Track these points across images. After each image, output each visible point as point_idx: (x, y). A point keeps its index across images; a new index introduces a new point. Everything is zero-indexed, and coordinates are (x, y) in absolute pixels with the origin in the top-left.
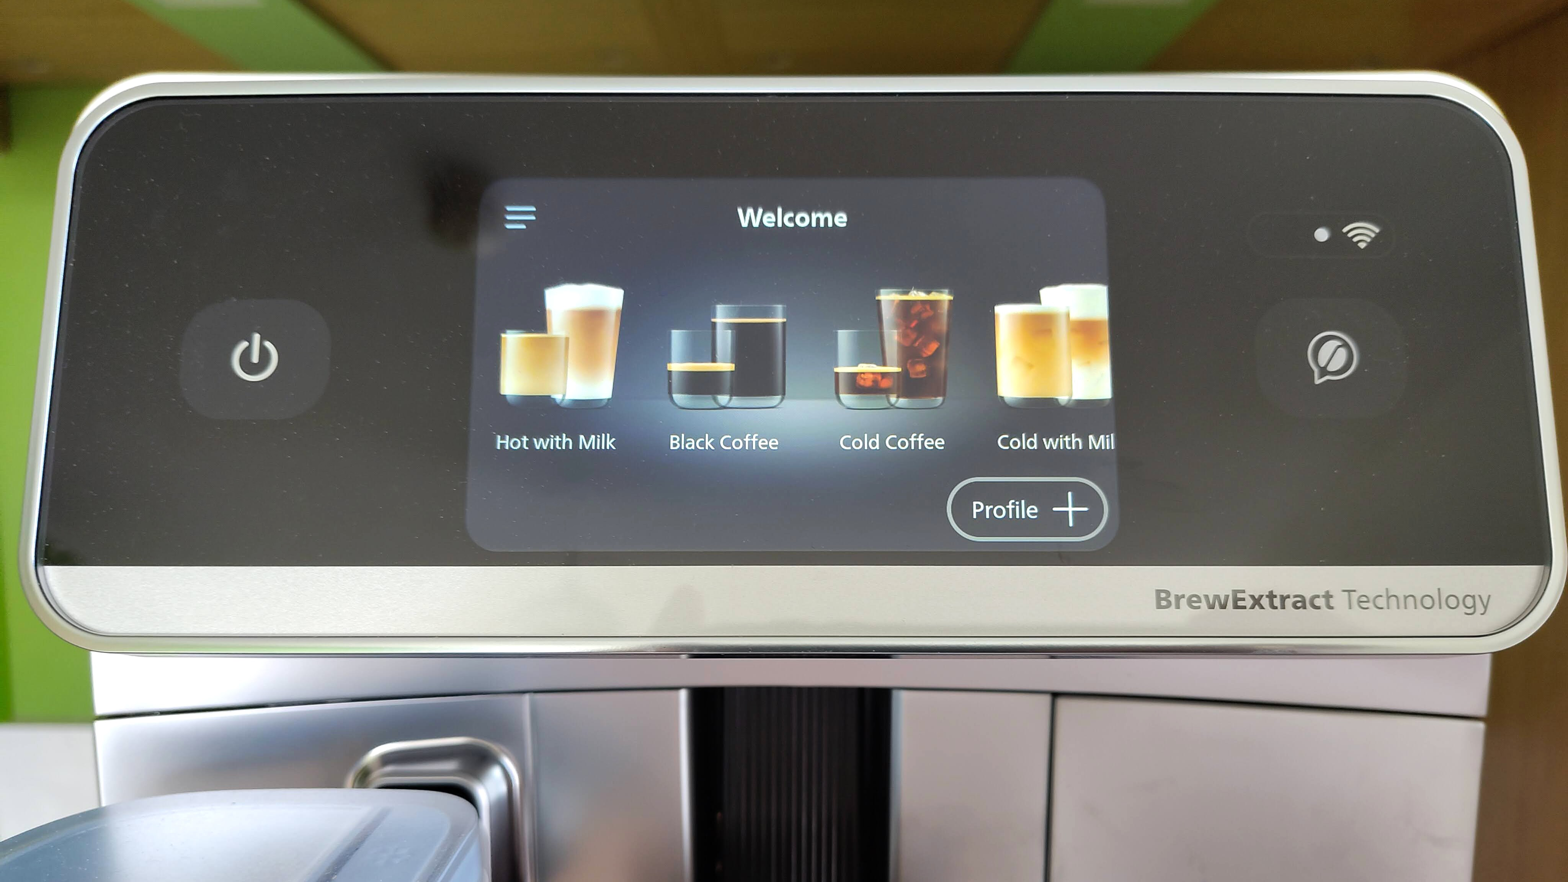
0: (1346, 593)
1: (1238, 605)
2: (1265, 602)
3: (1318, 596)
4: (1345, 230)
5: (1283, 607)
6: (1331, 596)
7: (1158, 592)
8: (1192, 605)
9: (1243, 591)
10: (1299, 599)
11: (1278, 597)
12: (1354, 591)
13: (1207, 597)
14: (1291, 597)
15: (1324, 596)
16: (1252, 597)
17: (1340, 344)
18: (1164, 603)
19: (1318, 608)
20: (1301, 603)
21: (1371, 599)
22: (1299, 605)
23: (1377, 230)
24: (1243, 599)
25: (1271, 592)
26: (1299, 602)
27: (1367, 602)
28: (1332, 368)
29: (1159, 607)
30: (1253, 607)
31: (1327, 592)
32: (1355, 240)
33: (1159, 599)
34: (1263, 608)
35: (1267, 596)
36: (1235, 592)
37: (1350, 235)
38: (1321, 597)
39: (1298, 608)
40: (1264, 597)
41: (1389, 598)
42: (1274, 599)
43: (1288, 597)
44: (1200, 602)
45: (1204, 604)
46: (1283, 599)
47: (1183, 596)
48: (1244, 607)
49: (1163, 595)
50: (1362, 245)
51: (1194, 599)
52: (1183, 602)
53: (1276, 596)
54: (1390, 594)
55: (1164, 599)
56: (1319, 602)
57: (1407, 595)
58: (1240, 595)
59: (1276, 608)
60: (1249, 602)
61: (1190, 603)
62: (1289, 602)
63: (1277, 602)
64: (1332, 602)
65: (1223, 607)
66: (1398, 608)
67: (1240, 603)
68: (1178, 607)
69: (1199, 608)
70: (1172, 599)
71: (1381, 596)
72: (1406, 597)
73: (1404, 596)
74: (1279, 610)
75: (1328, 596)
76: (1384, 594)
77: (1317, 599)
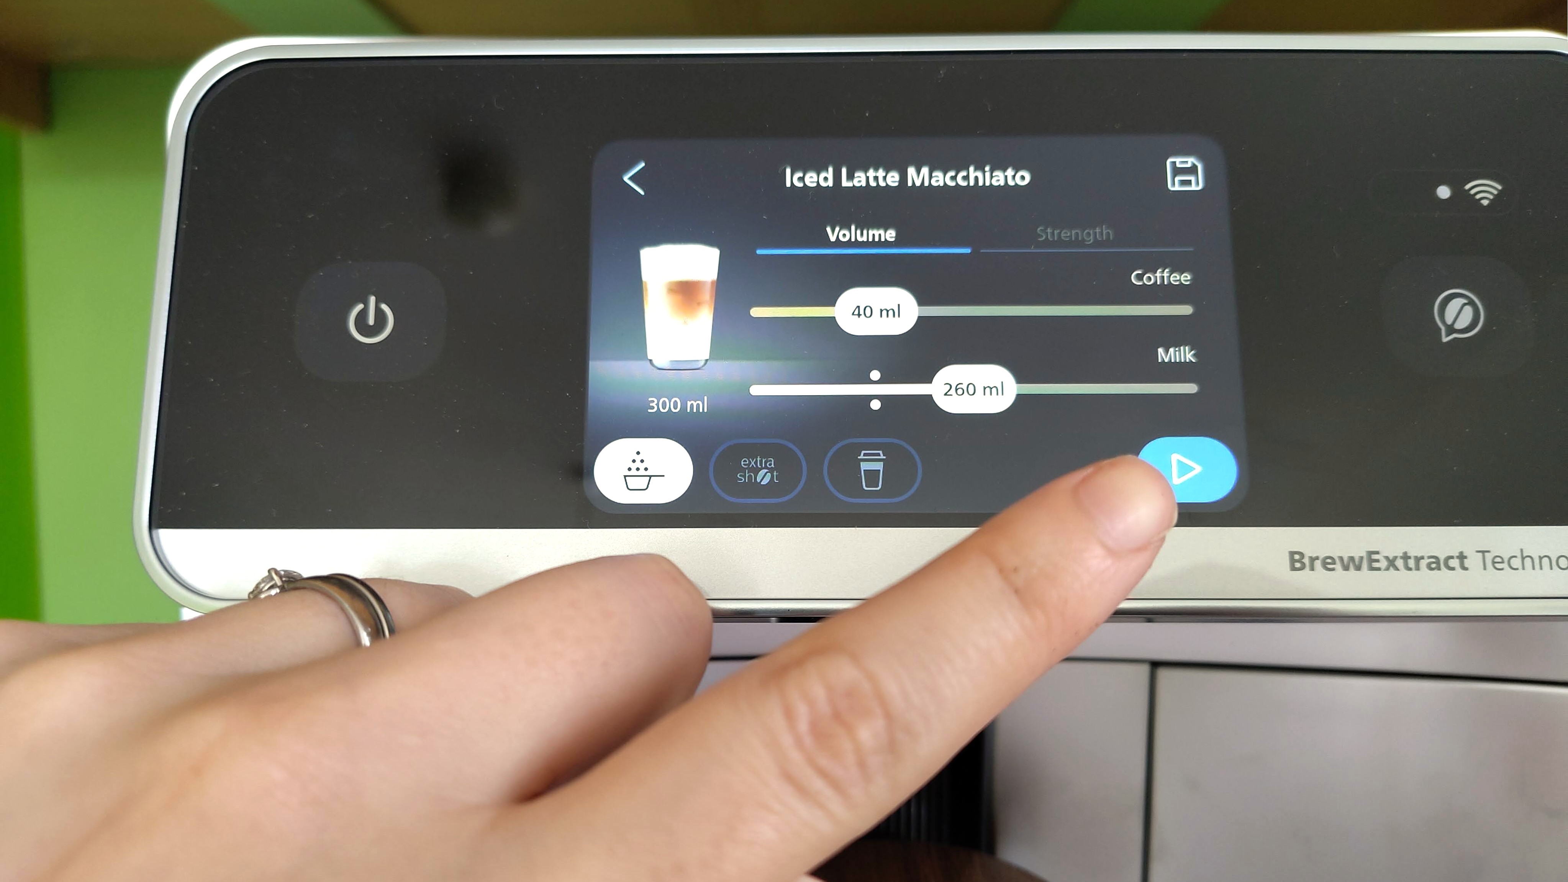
0: (1481, 554)
1: (1373, 566)
2: (1400, 563)
3: (1452, 557)
4: (1467, 187)
5: (1418, 568)
6: (1466, 557)
7: (1292, 554)
8: (1326, 567)
9: (1377, 553)
10: (1433, 560)
11: (1412, 558)
12: (1488, 552)
13: (1341, 559)
14: (1426, 558)
15: (1458, 557)
16: (1387, 558)
17: (1465, 301)
18: (1298, 565)
19: (1453, 569)
20: (1436, 564)
21: (1506, 560)
22: (1434, 566)
23: (1500, 187)
24: (1377, 561)
25: (1405, 553)
26: (1434, 563)
27: (1502, 562)
28: (1459, 325)
29: (1293, 569)
30: (1387, 569)
31: (1461, 553)
32: (1478, 197)
33: (1293, 561)
34: (1398, 570)
35: (1402, 558)
36: (1371, 553)
37: (1473, 192)
38: (1455, 557)
39: (1432, 569)
40: (1399, 558)
41: (1523, 558)
42: (1409, 560)
43: (1422, 558)
44: (1335, 564)
45: (1338, 566)
46: (1418, 559)
47: (1317, 558)
48: (1379, 569)
49: (1297, 557)
50: (1485, 202)
51: (1329, 561)
52: (1318, 564)
53: (1410, 558)
54: (1525, 555)
55: (1298, 561)
56: (1454, 563)
57: (1542, 556)
58: (1375, 557)
59: (1410, 569)
60: (1383, 564)
61: (1325, 565)
62: (1423, 563)
63: (1411, 563)
64: (1467, 563)
65: (1358, 568)
66: (1534, 569)
67: (1375, 565)
68: (1312, 569)
69: (1333, 570)
70: (1306, 561)
71: (1515, 557)
72: (1541, 558)
73: (1540, 557)
74: (1414, 572)
75: (1462, 557)
76: (1519, 555)
77: (1452, 560)
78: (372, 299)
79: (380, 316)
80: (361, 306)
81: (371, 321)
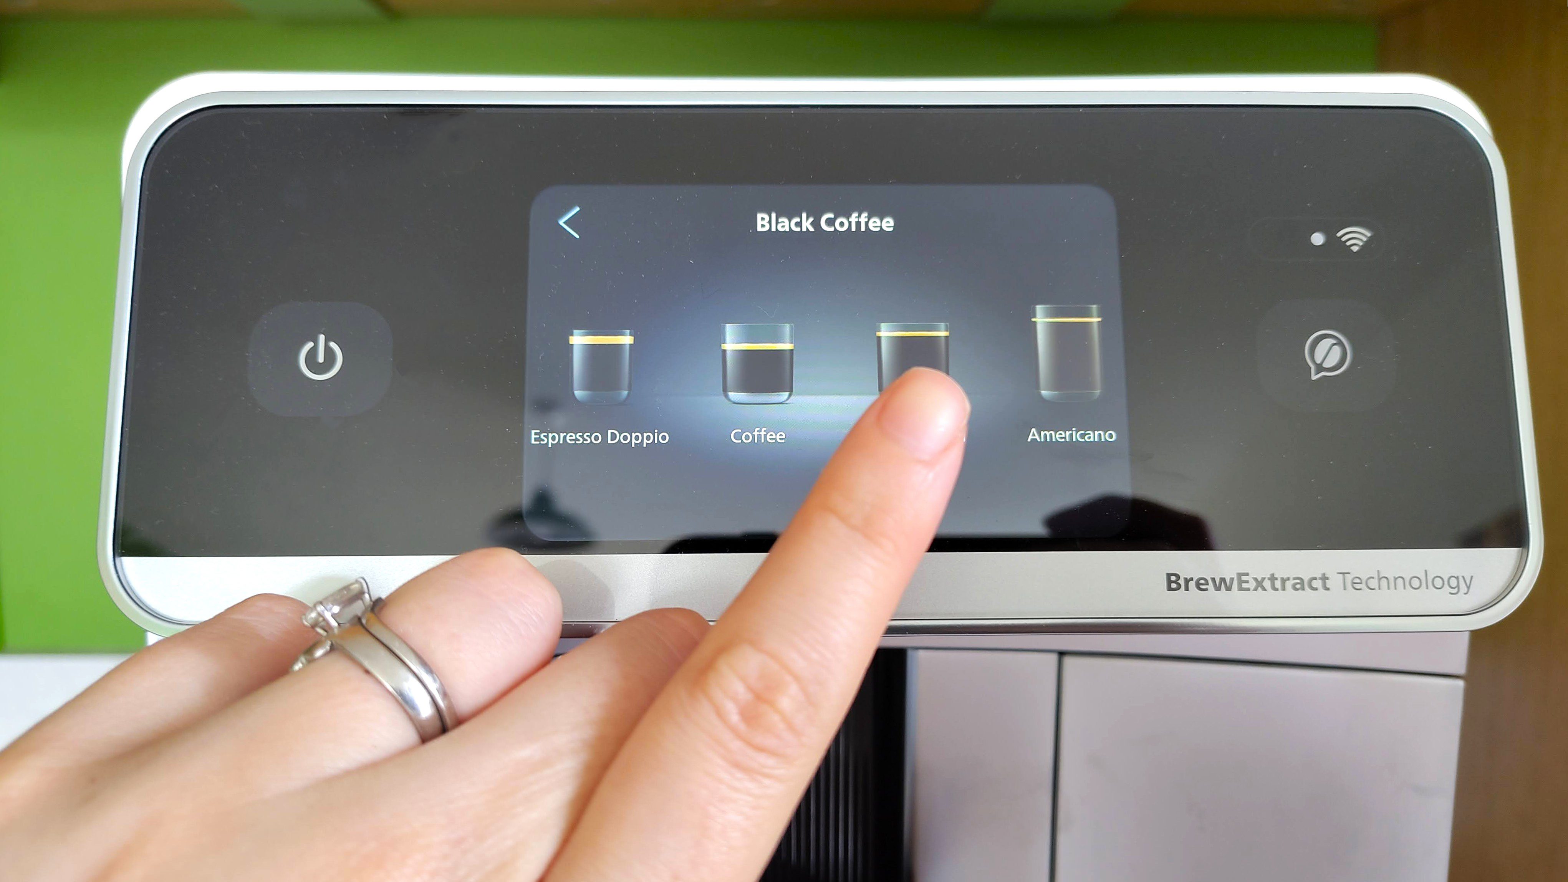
0: (1341, 575)
1: (1243, 587)
2: (1267, 584)
3: (1315, 579)
4: (1339, 234)
5: (1284, 589)
6: (1327, 578)
7: (1169, 575)
8: (1200, 587)
9: (1247, 574)
10: (1298, 581)
11: (1279, 579)
12: (1348, 573)
13: (1213, 580)
14: (1291, 579)
15: (1320, 579)
16: (1255, 579)
17: (1334, 342)
18: (1174, 586)
19: (1316, 589)
20: (1300, 584)
21: (1364, 581)
22: (1298, 586)
23: (1369, 235)
24: (1247, 582)
25: (1273, 575)
26: (1298, 583)
27: (1361, 583)
28: (1326, 365)
29: (1170, 589)
30: (1256, 589)
31: (1324, 574)
32: (1348, 243)
33: (1169, 582)
34: (1266, 590)
35: (1269, 579)
36: (1240, 575)
37: (1344, 239)
38: (1318, 578)
39: (1297, 589)
40: (1267, 579)
41: (1380, 579)
42: (1276, 581)
43: (1288, 579)
44: (1208, 585)
45: (1211, 586)
46: (1284, 581)
47: (1192, 579)
48: (1248, 589)
49: (1173, 578)
50: (1355, 249)
51: (1202, 582)
52: (1192, 584)
53: (1277, 579)
54: (1381, 576)
55: (1173, 582)
56: (1317, 584)
57: (1396, 577)
58: (1244, 578)
59: (1277, 590)
60: (1252, 584)
61: (1198, 585)
62: (1289, 584)
63: (1278, 584)
64: (1329, 584)
65: (1229, 589)
66: (1389, 589)
67: (1244, 585)
68: (1187, 589)
69: (1206, 590)
70: (1181, 582)
71: (1373, 578)
72: (1395, 579)
73: (1394, 577)
74: (1280, 592)
75: (1324, 578)
76: (1376, 576)
77: (1315, 581)
78: (322, 338)
79: (330, 355)
80: (311, 344)
81: (321, 359)
